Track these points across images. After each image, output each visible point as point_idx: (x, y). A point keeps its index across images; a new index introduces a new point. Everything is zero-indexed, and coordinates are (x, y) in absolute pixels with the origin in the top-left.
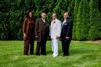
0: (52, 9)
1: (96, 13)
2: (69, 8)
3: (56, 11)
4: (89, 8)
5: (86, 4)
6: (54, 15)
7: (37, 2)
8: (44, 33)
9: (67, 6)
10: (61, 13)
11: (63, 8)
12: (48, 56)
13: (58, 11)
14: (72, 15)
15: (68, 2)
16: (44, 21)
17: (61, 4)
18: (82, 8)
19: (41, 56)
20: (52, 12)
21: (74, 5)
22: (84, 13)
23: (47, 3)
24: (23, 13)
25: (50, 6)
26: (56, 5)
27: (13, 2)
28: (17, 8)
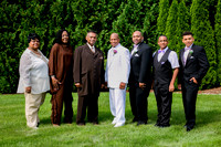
0: (109, 22)
1: (204, 29)
2: (146, 21)
3: (118, 27)
4: (189, 20)
5: (183, 10)
6: (113, 36)
7: (78, 8)
8: (93, 75)
9: (143, 16)
10: (129, 31)
11: (134, 20)
12: (103, 125)
13: (124, 28)
14: (152, 36)
15: (144, 7)
16: (94, 50)
17: (130, 12)
18: (174, 20)
19: (89, 126)
20: (110, 29)
21: (156, 14)
22: (178, 30)
23: (100, 11)
24: (47, 34)
25: (106, 17)
26: (119, 14)
27: (25, 8)
28: (34, 23)
